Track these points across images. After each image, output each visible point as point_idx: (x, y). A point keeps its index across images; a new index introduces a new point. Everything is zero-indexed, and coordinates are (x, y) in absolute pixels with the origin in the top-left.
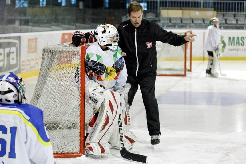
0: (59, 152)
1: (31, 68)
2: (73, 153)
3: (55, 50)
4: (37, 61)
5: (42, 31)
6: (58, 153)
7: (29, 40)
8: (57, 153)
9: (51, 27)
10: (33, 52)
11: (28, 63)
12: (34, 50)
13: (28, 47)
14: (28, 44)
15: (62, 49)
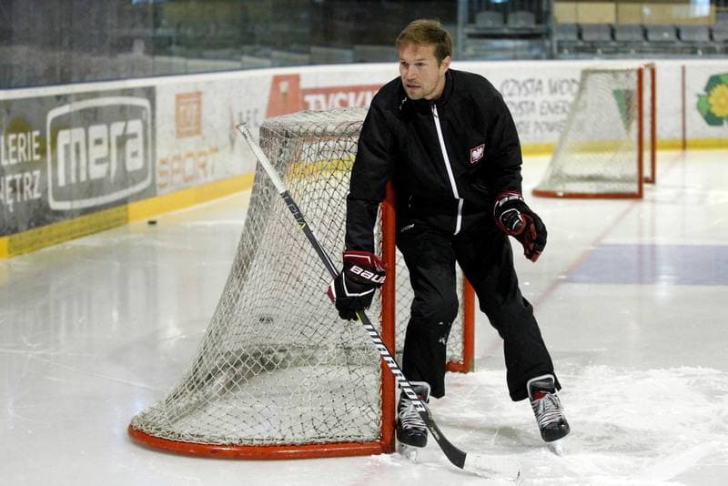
0: (319, 441)
1: (187, 180)
2: (361, 443)
3: (302, 131)
4: (202, 160)
5: (215, 71)
6: (316, 444)
7: (179, 97)
8: (312, 444)
9: (240, 60)
10: (189, 134)
11: (176, 165)
12: (193, 128)
13: (178, 118)
14: (177, 109)
15: (323, 127)
